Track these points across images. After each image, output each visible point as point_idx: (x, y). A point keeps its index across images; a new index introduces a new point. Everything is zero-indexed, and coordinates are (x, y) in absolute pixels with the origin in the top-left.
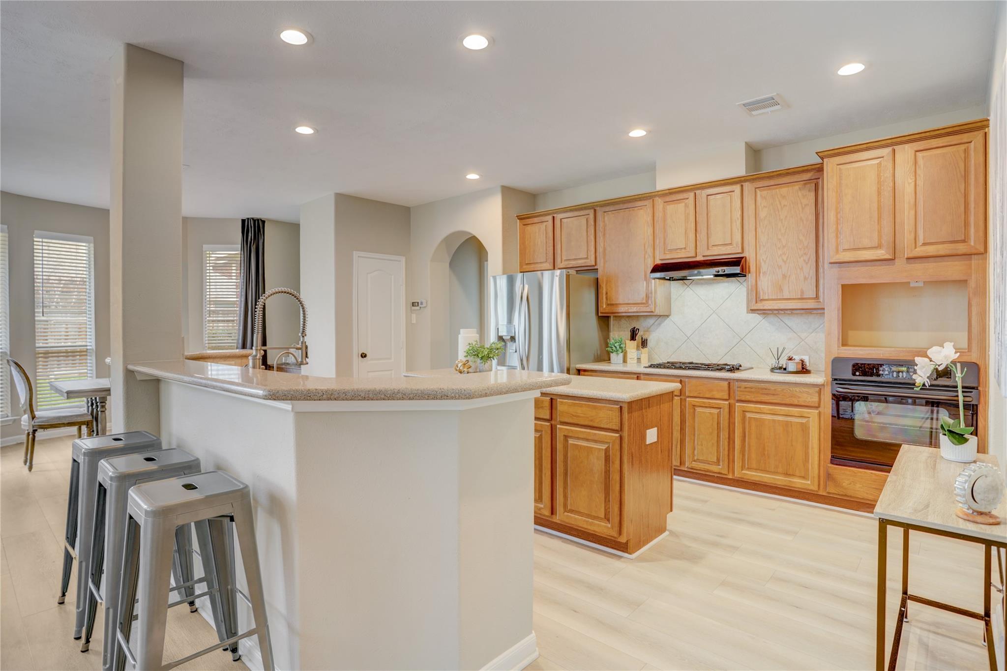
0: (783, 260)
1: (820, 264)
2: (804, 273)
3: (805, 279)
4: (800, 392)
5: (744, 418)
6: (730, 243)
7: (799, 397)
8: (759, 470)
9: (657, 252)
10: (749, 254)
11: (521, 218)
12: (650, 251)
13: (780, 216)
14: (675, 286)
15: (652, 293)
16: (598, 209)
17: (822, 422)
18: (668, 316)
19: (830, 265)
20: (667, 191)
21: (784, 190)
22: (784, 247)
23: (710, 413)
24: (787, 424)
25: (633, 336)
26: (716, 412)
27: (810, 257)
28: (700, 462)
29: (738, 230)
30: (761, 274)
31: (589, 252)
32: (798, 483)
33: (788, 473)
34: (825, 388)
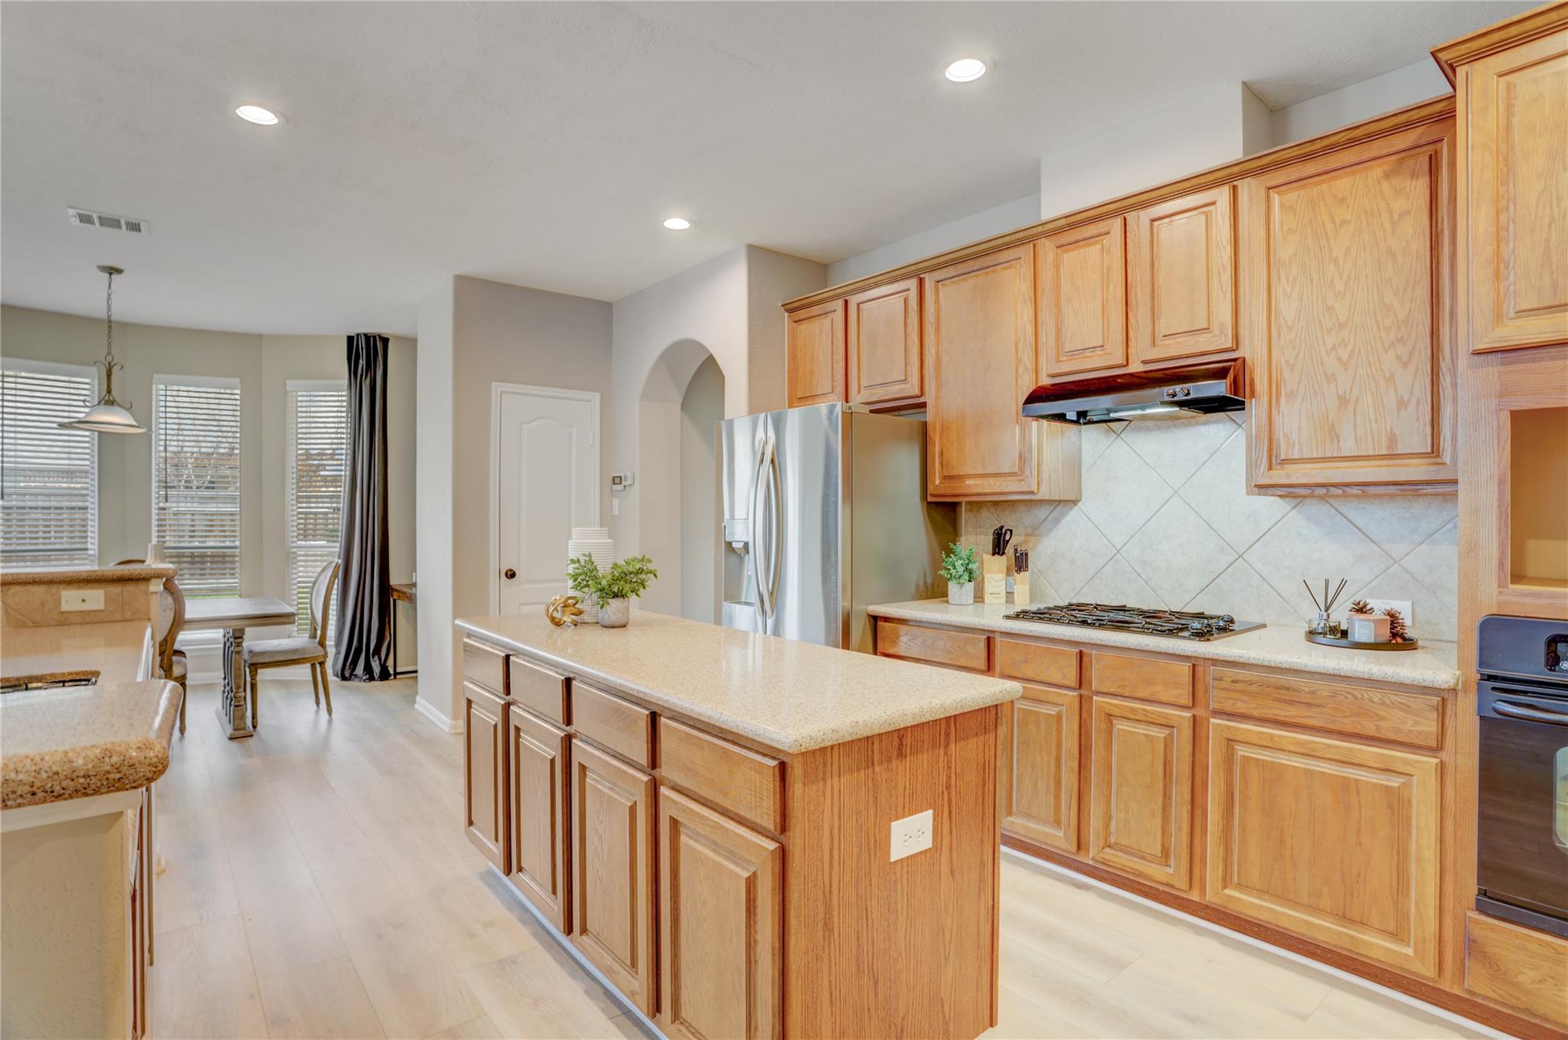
0: (1340, 359)
1: (1445, 365)
2: (1396, 391)
3: (1401, 404)
4: (1384, 703)
5: (1229, 758)
6: (1206, 326)
7: (1382, 718)
8: (1267, 893)
9: (1043, 360)
10: (1252, 351)
11: (791, 309)
12: (1027, 357)
13: (1330, 249)
14: (1090, 438)
15: (1031, 451)
16: (926, 276)
17: (1450, 792)
18: (1075, 502)
19: (1476, 358)
20: (1063, 222)
21: (1343, 184)
22: (1342, 326)
23: (1147, 736)
24: (1345, 784)
25: (999, 545)
26: (1163, 735)
27: (1414, 348)
28: (1122, 851)
29: (1224, 293)
30: (1283, 399)
31: (909, 368)
32: (1376, 945)
33: (1348, 917)
34: (1459, 698)
